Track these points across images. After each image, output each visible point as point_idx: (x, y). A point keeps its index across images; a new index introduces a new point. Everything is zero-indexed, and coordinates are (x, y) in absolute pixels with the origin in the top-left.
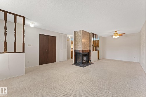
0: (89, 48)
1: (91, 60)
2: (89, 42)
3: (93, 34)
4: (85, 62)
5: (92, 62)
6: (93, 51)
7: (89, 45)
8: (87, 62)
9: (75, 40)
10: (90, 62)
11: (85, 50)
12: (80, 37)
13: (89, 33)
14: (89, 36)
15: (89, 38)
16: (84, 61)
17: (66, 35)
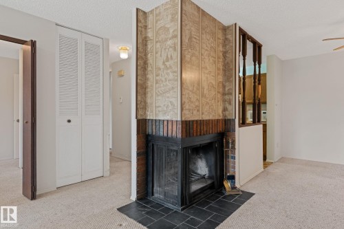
0: (225, 110)
1: (232, 178)
2: (220, 78)
3: (244, 36)
4: (202, 190)
5: (237, 185)
6: (243, 123)
7: (224, 94)
8: (211, 187)
9: (145, 63)
10: (227, 184)
11: (200, 123)
12: (169, 43)
13: (225, 29)
14: (224, 45)
15: (225, 53)
16: (195, 187)
17: (99, 42)
